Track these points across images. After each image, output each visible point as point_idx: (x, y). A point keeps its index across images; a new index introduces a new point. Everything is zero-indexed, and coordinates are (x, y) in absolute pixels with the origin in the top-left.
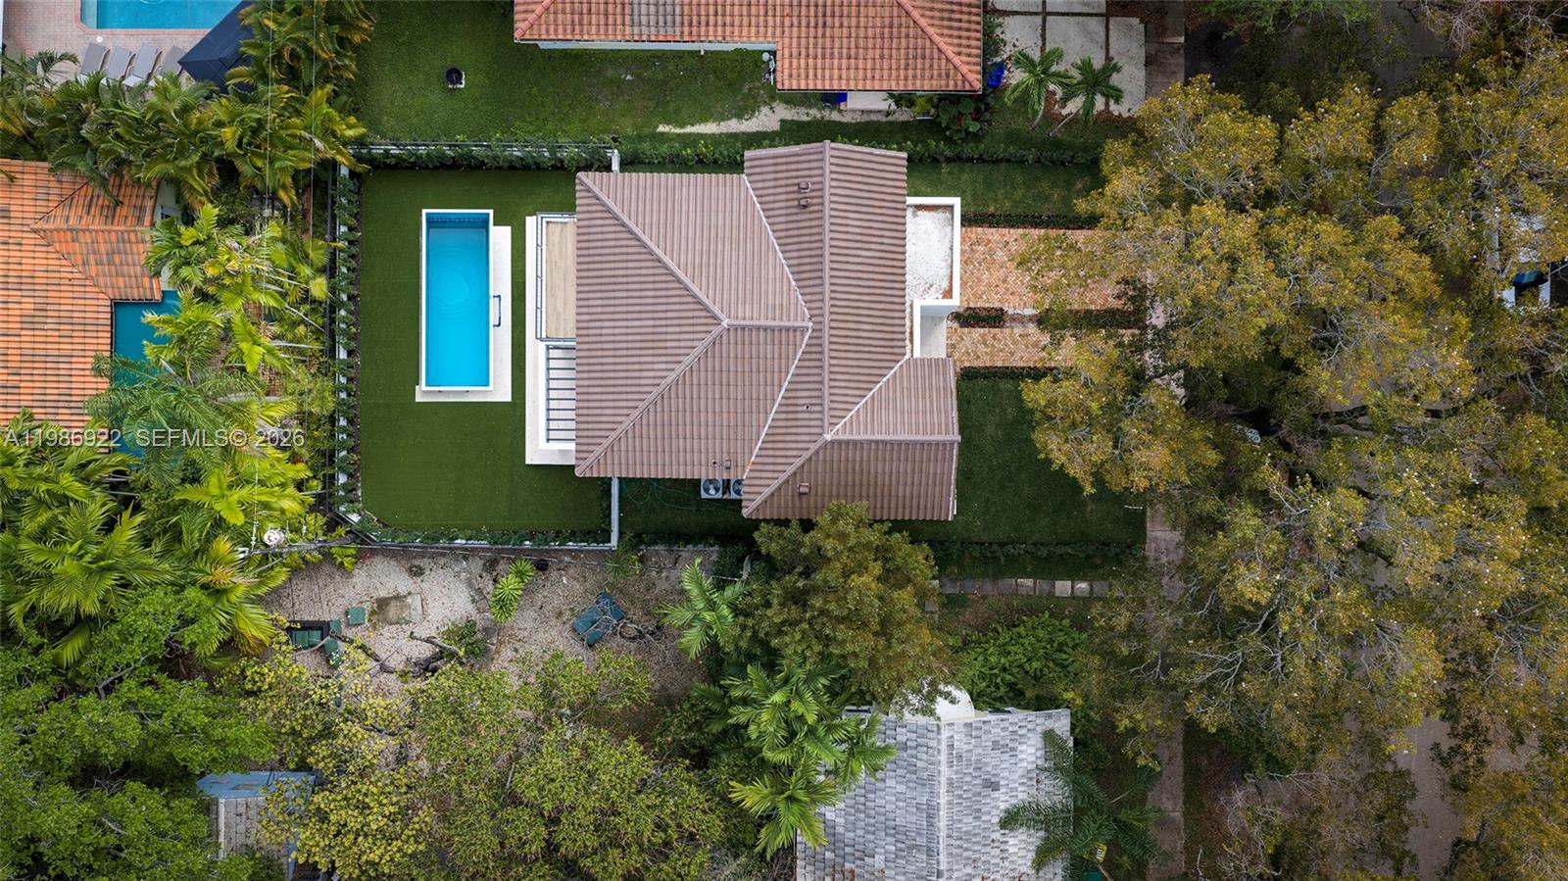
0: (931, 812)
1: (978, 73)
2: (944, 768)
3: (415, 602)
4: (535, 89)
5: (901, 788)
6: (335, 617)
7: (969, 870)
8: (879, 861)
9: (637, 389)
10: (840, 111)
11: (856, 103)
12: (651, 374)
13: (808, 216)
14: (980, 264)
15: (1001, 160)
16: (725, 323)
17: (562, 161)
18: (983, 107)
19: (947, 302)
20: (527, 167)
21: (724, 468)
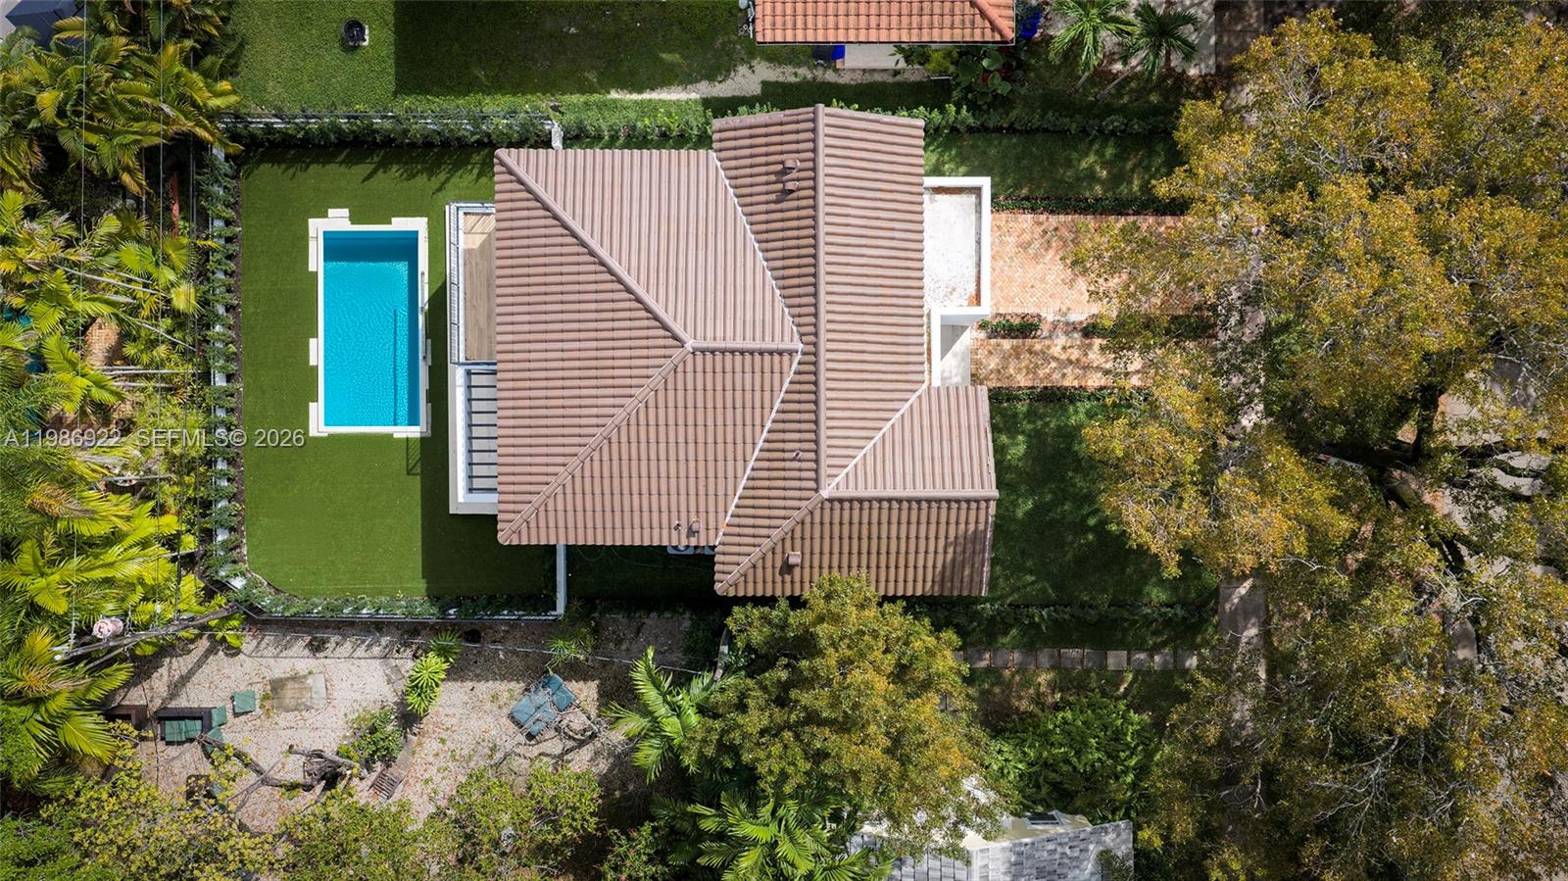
1: (1009, 18)
3: (317, 683)
4: (457, 46)
6: (220, 704)
9: (577, 431)
10: (836, 70)
11: (855, 60)
12: (594, 411)
13: (795, 204)
14: (1011, 259)
15: (1037, 129)
16: (690, 344)
17: (489, 136)
18: (1014, 63)
19: (975, 311)
20: (446, 144)
21: (691, 532)
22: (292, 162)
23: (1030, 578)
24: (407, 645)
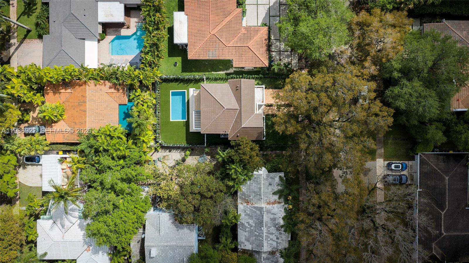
0: (260, 189)
1: (267, 64)
2: (262, 181)
3: (170, 156)
5: (255, 185)
6: (156, 159)
7: (267, 198)
8: (252, 197)
9: (211, 119)
10: (244, 69)
12: (213, 116)
13: (238, 91)
15: (273, 78)
16: (225, 108)
18: (269, 70)
19: (263, 103)
20: (189, 80)
21: (225, 132)
22: (167, 82)
23: (272, 141)
24: (183, 151)
